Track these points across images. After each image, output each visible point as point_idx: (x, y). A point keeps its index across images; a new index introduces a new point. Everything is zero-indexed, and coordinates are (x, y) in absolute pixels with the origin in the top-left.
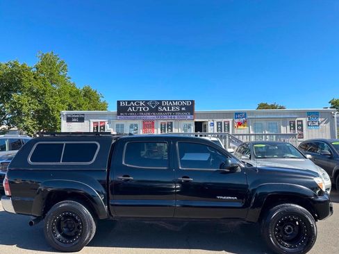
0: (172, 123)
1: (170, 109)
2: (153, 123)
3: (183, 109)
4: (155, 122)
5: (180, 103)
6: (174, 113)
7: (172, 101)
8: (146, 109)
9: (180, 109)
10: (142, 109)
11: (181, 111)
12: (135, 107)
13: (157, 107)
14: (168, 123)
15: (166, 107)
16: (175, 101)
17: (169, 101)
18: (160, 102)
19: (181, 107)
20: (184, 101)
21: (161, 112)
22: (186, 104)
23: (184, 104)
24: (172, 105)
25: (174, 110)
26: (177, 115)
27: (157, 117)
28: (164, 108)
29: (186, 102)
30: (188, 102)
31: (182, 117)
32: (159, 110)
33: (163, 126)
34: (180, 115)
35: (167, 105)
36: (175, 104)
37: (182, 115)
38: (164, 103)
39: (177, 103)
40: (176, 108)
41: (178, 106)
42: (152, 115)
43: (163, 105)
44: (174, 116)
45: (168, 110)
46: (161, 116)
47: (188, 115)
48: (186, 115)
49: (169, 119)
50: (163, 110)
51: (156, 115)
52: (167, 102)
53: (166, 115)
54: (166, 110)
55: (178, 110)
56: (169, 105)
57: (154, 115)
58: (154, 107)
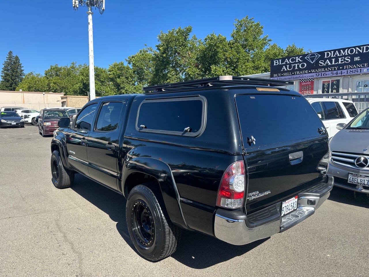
0: (338, 81)
1: (337, 61)
2: (312, 83)
3: (357, 59)
4: (315, 81)
5: (352, 51)
6: (341, 67)
7: (339, 50)
8: (303, 65)
9: (352, 59)
10: (298, 66)
11: (353, 63)
12: (290, 64)
13: (317, 62)
14: (333, 81)
15: (330, 59)
16: (344, 50)
17: (335, 51)
18: (322, 53)
19: (352, 57)
20: (359, 47)
21: (323, 67)
22: (361, 51)
23: (358, 51)
24: (338, 55)
25: (342, 62)
26: (346, 69)
27: (316, 75)
28: (328, 61)
29: (362, 47)
30: (365, 47)
31: (354, 71)
32: (320, 65)
33: (326, 86)
34: (351, 68)
35: (332, 56)
36: (343, 54)
37: (354, 68)
38: (328, 54)
39: (348, 51)
40: (346, 59)
41: (349, 55)
42: (311, 72)
43: (326, 57)
44: (341, 71)
45: (333, 63)
46: (323, 73)
47: (365, 67)
48: (361, 67)
49: (334, 75)
50: (326, 64)
51: (316, 72)
52: (332, 52)
53: (330, 71)
54: (330, 64)
55: (348, 61)
56: (334, 56)
57: (313, 72)
58: (313, 62)
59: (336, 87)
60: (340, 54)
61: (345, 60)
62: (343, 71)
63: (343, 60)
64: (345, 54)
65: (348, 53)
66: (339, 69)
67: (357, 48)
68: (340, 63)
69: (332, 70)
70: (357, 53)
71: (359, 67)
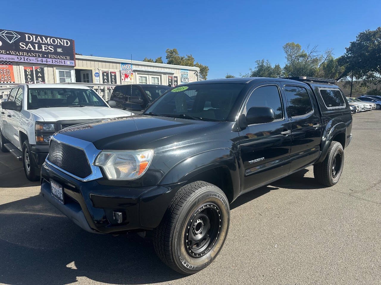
0: (42, 69)
1: (40, 47)
3: (59, 50)
5: (54, 41)
6: (45, 55)
7: (41, 37)
9: (55, 49)
11: (56, 53)
15: (33, 44)
16: (46, 37)
17: (36, 36)
18: (23, 35)
19: (56, 47)
20: (60, 39)
21: (25, 51)
22: (62, 44)
23: (60, 43)
24: (41, 42)
25: (45, 49)
26: (51, 58)
27: (18, 58)
28: (30, 45)
29: (63, 40)
30: (65, 41)
31: (59, 62)
32: (21, 48)
33: (29, 73)
34: (55, 58)
35: (34, 41)
36: (46, 42)
37: (58, 59)
38: (29, 38)
39: (50, 40)
40: (49, 47)
41: (51, 45)
42: (10, 54)
43: (27, 40)
44: (46, 59)
45: (37, 49)
46: (26, 58)
47: (67, 60)
48: (64, 59)
49: (39, 62)
50: (28, 48)
51: (17, 55)
52: (34, 36)
53: (33, 56)
54: (33, 49)
55: (52, 51)
56: (37, 41)
57: (13, 54)
58: (11, 42)
59: (41, 75)
60: (43, 42)
61: (48, 49)
62: (48, 60)
63: (46, 48)
64: (48, 42)
65: (50, 42)
66: (43, 57)
67: (58, 40)
68: (43, 50)
69: (36, 57)
70: (58, 44)
71: (62, 59)
